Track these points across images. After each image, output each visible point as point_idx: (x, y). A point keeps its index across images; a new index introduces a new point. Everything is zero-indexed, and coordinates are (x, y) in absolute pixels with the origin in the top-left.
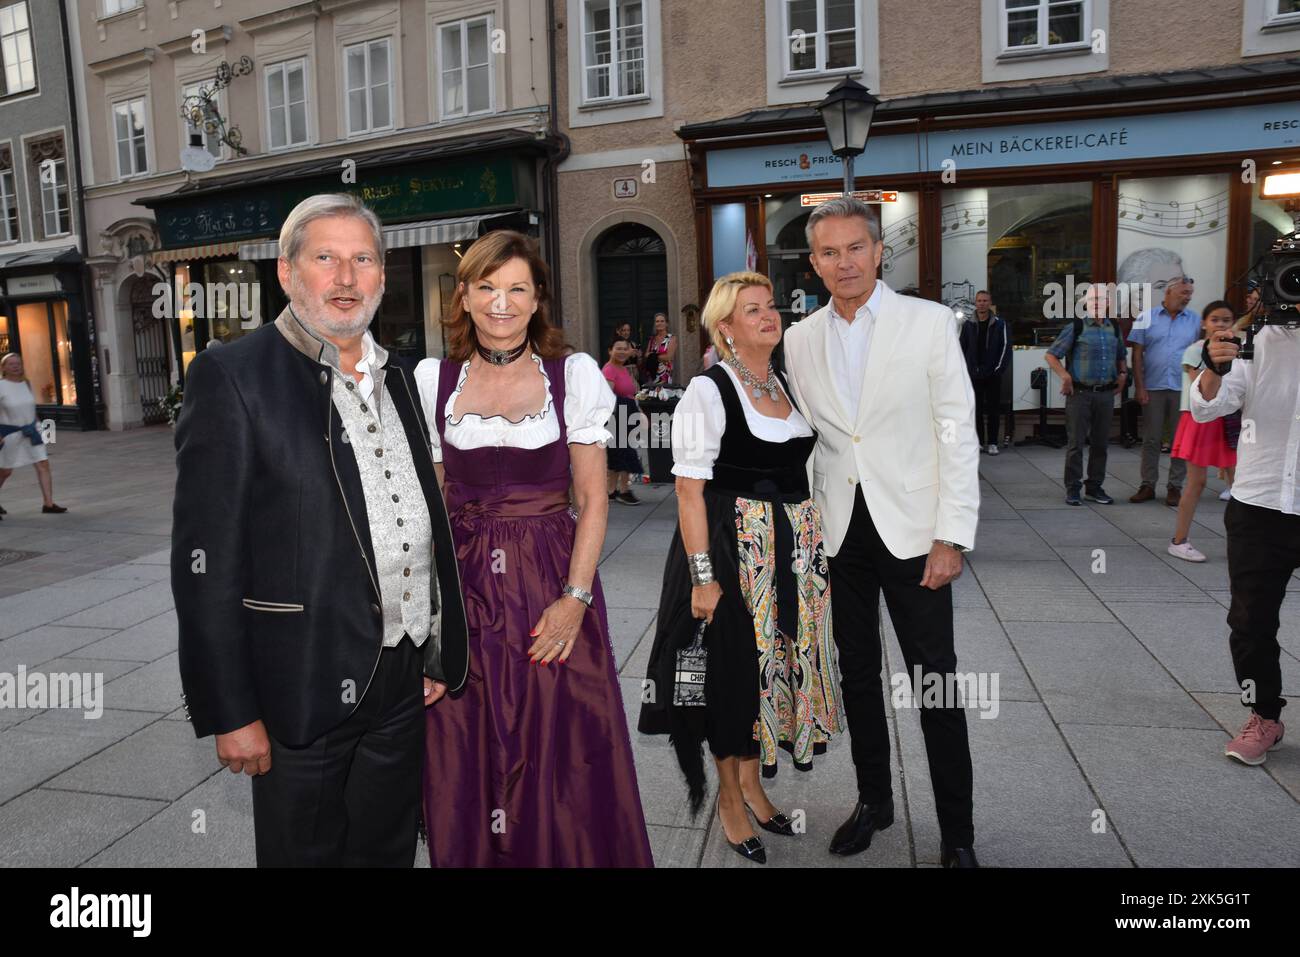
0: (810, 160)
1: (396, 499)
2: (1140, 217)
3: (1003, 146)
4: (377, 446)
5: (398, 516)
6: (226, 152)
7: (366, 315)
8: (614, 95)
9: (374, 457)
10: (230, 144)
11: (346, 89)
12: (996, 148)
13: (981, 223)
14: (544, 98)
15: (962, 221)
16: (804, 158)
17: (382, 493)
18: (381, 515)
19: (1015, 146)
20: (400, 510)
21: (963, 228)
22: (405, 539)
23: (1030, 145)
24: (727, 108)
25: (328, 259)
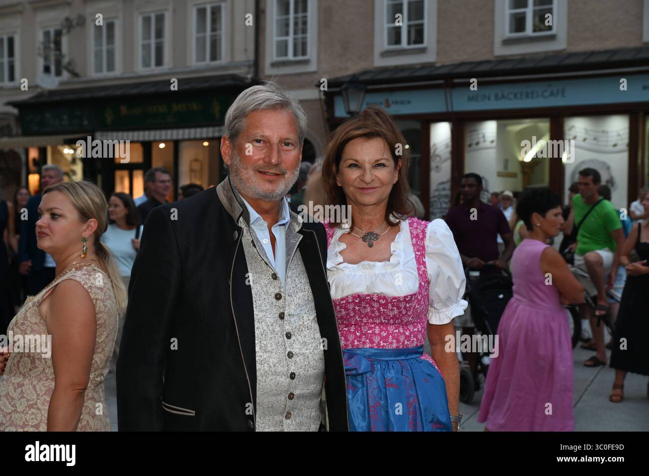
0: (390, 102)
1: (289, 336)
2: (585, 140)
3: (496, 97)
4: (277, 291)
5: (288, 350)
6: (66, 75)
7: (286, 186)
8: (290, 57)
9: (274, 300)
10: (69, 70)
11: (139, 41)
12: (493, 97)
13: (492, 142)
14: (251, 56)
15: (481, 140)
16: (387, 101)
17: (278, 329)
18: (274, 347)
19: (503, 97)
20: (291, 345)
21: (482, 145)
22: (293, 369)
23: (511, 96)
24: (352, 68)
25: (262, 142)
